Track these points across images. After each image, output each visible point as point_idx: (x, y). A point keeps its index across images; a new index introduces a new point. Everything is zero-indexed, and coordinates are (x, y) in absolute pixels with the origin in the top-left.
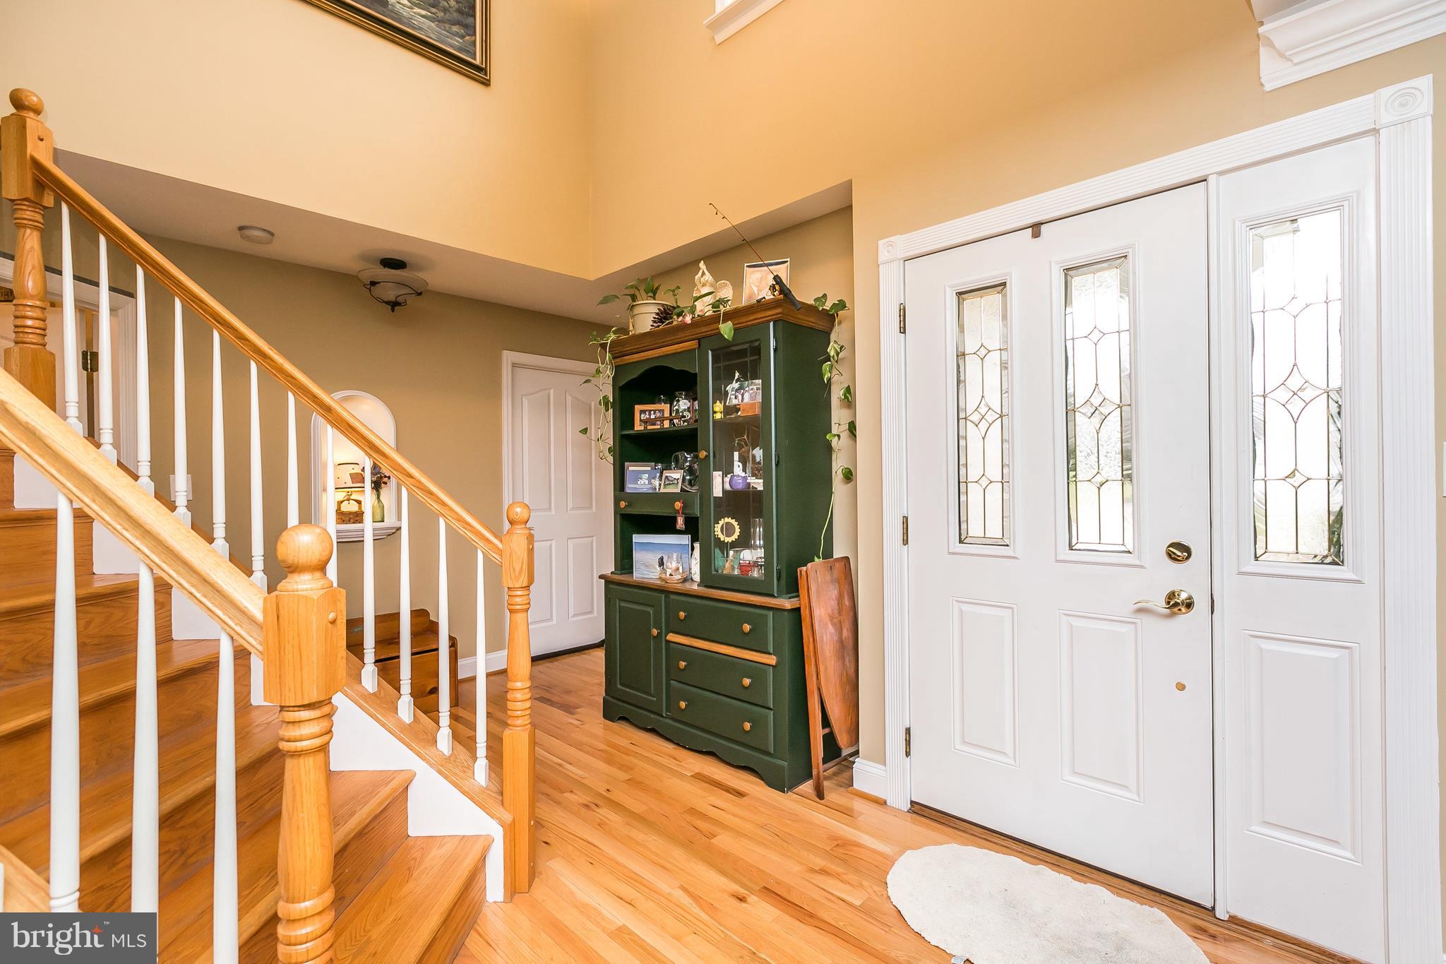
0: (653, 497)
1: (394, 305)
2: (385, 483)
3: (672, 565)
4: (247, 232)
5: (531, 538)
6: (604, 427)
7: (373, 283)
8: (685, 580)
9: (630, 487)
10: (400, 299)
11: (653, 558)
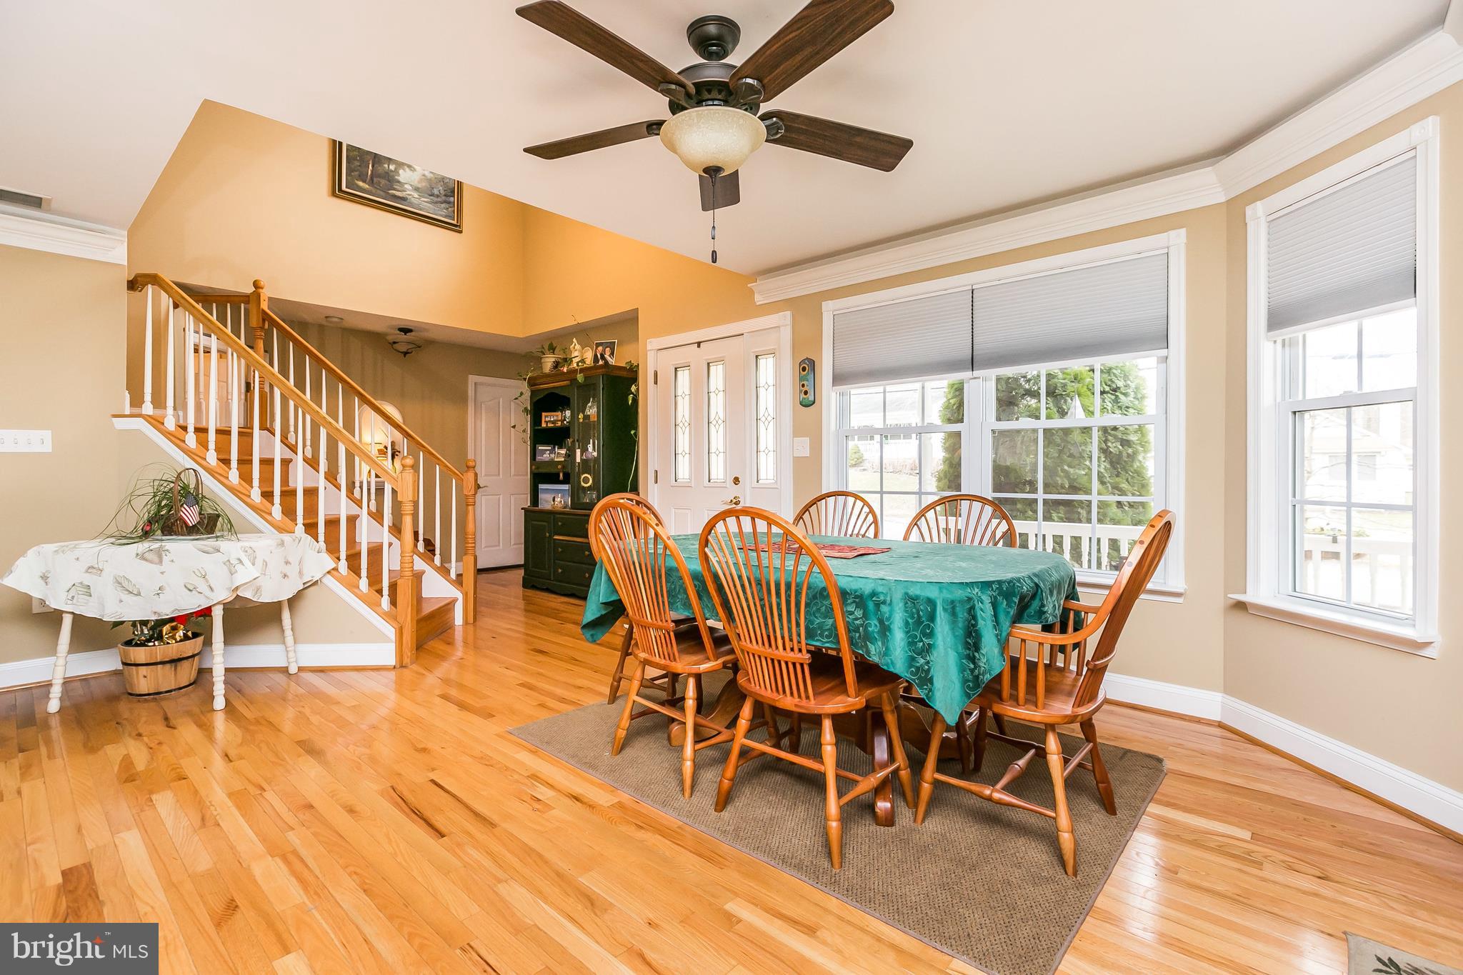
0: (552, 462)
1: (405, 353)
2: (397, 455)
3: (558, 500)
4: (328, 319)
5: (476, 475)
6: (526, 423)
7: (395, 343)
8: (565, 508)
9: (539, 458)
10: (410, 351)
11: (549, 497)
